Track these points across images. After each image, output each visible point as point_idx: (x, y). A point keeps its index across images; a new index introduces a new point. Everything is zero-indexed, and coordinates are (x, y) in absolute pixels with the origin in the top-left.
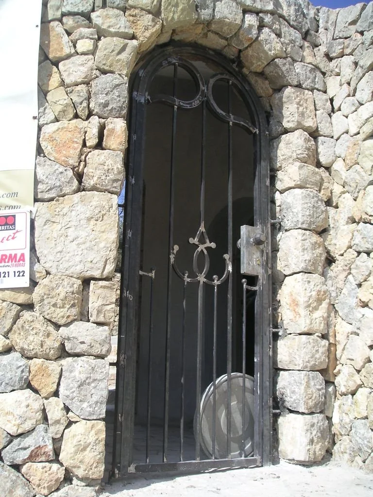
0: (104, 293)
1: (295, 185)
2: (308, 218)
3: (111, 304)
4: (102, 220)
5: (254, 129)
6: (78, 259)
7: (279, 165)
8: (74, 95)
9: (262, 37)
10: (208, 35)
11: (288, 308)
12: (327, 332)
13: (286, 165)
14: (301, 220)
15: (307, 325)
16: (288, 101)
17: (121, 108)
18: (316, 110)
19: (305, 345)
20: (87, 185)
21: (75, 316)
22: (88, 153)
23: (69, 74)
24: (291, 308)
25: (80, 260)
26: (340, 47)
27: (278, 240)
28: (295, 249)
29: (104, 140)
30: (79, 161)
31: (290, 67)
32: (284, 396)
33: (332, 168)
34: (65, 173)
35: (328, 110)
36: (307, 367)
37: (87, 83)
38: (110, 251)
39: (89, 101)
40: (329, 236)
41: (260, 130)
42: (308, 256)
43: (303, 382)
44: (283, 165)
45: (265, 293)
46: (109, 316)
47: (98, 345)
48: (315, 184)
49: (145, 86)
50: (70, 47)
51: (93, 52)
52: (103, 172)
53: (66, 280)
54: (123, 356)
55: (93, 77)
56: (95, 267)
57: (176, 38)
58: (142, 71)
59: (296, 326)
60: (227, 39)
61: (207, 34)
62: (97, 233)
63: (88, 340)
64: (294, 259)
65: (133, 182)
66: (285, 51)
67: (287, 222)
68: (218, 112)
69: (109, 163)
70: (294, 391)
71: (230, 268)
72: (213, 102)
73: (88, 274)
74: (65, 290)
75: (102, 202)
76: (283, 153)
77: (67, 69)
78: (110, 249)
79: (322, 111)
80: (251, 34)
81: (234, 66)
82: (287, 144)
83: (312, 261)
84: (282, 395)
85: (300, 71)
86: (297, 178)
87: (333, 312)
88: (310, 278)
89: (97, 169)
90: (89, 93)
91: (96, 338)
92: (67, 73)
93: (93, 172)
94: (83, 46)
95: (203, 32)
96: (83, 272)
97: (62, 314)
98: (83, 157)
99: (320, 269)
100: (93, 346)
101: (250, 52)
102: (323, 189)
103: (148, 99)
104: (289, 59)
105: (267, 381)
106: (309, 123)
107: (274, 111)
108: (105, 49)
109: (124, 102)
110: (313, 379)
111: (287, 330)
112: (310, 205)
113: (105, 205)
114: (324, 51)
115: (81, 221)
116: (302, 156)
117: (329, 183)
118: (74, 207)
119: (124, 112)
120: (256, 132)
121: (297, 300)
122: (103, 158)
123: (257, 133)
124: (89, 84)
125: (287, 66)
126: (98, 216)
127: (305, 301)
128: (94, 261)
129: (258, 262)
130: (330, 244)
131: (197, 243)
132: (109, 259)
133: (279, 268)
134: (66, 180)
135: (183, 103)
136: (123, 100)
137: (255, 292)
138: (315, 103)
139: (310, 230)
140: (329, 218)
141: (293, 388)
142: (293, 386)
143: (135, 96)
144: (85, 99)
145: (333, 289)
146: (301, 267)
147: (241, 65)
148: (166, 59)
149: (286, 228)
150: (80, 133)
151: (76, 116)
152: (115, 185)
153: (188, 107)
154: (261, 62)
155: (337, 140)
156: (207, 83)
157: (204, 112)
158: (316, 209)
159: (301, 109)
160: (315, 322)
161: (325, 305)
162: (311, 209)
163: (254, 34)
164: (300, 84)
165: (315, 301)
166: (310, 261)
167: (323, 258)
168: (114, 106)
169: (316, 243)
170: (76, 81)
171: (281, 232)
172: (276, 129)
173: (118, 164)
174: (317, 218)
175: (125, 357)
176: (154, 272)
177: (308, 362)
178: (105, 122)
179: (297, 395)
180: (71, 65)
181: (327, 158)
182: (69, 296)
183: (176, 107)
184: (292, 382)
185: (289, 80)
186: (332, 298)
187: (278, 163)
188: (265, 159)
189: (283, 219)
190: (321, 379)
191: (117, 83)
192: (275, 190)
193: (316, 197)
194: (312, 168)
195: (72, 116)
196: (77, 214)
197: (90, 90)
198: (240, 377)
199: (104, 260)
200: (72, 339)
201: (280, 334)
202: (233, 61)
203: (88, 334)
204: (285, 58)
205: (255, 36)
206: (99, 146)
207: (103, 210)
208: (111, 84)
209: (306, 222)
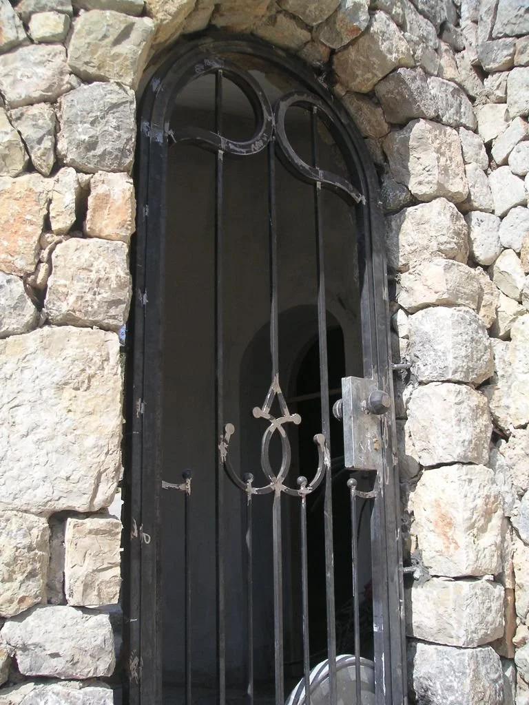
0: (97, 545)
1: (438, 300)
2: (463, 361)
3: (111, 568)
4: (88, 388)
5: (359, 196)
6: (38, 473)
7: (404, 262)
8: (26, 123)
9: (376, 27)
10: (278, 19)
11: (432, 528)
12: (501, 571)
13: (418, 263)
14: (452, 367)
15: (471, 563)
16: (419, 146)
17: (122, 151)
18: (465, 163)
19: (469, 601)
20: (54, 312)
21: (36, 597)
22: (57, 243)
23: (14, 83)
24: (436, 530)
25: (45, 475)
26: (505, 52)
27: (405, 399)
28: (443, 420)
29: (88, 217)
30: (36, 261)
31: (423, 84)
32: (429, 693)
33: (495, 268)
34: (8, 287)
35: (482, 163)
36: (473, 641)
37: (52, 101)
38: (107, 453)
39: (55, 136)
40: (496, 392)
41: (368, 198)
42: (467, 434)
43: (468, 671)
44: (411, 263)
45: (389, 501)
46: (108, 593)
47: (88, 659)
48: (470, 297)
49: (164, 111)
50: (17, 27)
51: (64, 39)
52: (88, 285)
53: (14, 520)
54: (136, 660)
55: (63, 88)
56: (75, 490)
57: (220, 22)
58: (158, 81)
59: (451, 564)
60: (309, 29)
61: (276, 18)
62: (79, 415)
63: (66, 648)
64: (440, 438)
65: (145, 301)
66: (413, 56)
67: (423, 369)
68: (296, 164)
69: (101, 266)
70: (451, 686)
71: (327, 460)
72: (286, 143)
73: (62, 505)
74: (14, 543)
75: (86, 349)
76: (411, 240)
77: (11, 71)
78: (106, 451)
79: (474, 165)
80: (358, 20)
81: (321, 80)
82: (418, 224)
83: (473, 441)
84: (425, 691)
85: (438, 93)
86: (442, 287)
87: (508, 531)
88: (471, 474)
89: (76, 278)
90: (57, 120)
91: (83, 644)
92: (10, 79)
93: (66, 286)
94: (43, 26)
95: (268, 14)
96: (50, 501)
97: (8, 595)
98: (45, 253)
99: (485, 454)
100: (78, 662)
101: (352, 53)
102: (484, 306)
103: (169, 136)
104: (419, 70)
105: (399, 666)
106: (456, 186)
107: (391, 163)
108: (89, 33)
109: (128, 140)
110: (484, 662)
111: (430, 570)
112: (466, 337)
113: (94, 355)
114: (472, 59)
115: (44, 392)
116: (448, 246)
117: (492, 294)
118: (28, 361)
119: (129, 160)
120: (361, 201)
121: (450, 515)
122: (86, 255)
123: (364, 203)
124: (56, 102)
125: (418, 82)
126: (80, 379)
127: (466, 517)
128: (75, 477)
129: (376, 446)
130: (498, 407)
131: (268, 417)
132: (106, 470)
133: (408, 453)
134: (9, 303)
135: (235, 145)
136: (127, 135)
137: (372, 500)
138: (462, 149)
139: (466, 383)
140: (494, 359)
141: (448, 680)
142: (448, 677)
143: (146, 130)
144: (49, 133)
145: (506, 488)
146: (457, 453)
147: (332, 77)
148: (202, 62)
149: (420, 379)
150: (37, 202)
151: (30, 168)
152: (113, 312)
153: (244, 152)
154: (373, 73)
155: (502, 218)
156: (275, 109)
157: (273, 162)
158: (476, 343)
159: (443, 160)
160: (483, 555)
161: (496, 521)
162: (468, 344)
163: (363, 21)
164: (438, 116)
165: (482, 516)
166: (471, 442)
167: (489, 434)
168: (109, 147)
169: (477, 407)
170: (30, 97)
171: (411, 386)
172: (395, 196)
173: (119, 269)
174: (477, 360)
175: (139, 663)
176: (189, 481)
177: (475, 632)
178: (89, 180)
179: (457, 695)
180: (19, 64)
181: (487, 248)
182: (22, 556)
183: (221, 152)
184: (446, 669)
185: (423, 108)
186: (506, 506)
187: (401, 259)
188: (379, 252)
189: (413, 362)
190: (496, 660)
191: (114, 101)
192: (395, 308)
193: (475, 321)
194: (465, 268)
195: (20, 167)
196: (34, 377)
197: (58, 115)
198: (351, 664)
199: (95, 474)
200: (32, 647)
201: (416, 575)
202: (319, 72)
203: (66, 634)
204: (414, 68)
205: (365, 24)
206: (78, 229)
207: (90, 367)
208: (101, 102)
209: (460, 369)
